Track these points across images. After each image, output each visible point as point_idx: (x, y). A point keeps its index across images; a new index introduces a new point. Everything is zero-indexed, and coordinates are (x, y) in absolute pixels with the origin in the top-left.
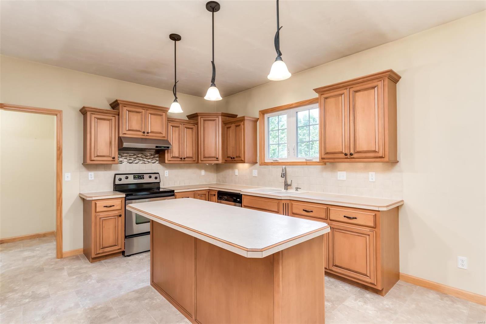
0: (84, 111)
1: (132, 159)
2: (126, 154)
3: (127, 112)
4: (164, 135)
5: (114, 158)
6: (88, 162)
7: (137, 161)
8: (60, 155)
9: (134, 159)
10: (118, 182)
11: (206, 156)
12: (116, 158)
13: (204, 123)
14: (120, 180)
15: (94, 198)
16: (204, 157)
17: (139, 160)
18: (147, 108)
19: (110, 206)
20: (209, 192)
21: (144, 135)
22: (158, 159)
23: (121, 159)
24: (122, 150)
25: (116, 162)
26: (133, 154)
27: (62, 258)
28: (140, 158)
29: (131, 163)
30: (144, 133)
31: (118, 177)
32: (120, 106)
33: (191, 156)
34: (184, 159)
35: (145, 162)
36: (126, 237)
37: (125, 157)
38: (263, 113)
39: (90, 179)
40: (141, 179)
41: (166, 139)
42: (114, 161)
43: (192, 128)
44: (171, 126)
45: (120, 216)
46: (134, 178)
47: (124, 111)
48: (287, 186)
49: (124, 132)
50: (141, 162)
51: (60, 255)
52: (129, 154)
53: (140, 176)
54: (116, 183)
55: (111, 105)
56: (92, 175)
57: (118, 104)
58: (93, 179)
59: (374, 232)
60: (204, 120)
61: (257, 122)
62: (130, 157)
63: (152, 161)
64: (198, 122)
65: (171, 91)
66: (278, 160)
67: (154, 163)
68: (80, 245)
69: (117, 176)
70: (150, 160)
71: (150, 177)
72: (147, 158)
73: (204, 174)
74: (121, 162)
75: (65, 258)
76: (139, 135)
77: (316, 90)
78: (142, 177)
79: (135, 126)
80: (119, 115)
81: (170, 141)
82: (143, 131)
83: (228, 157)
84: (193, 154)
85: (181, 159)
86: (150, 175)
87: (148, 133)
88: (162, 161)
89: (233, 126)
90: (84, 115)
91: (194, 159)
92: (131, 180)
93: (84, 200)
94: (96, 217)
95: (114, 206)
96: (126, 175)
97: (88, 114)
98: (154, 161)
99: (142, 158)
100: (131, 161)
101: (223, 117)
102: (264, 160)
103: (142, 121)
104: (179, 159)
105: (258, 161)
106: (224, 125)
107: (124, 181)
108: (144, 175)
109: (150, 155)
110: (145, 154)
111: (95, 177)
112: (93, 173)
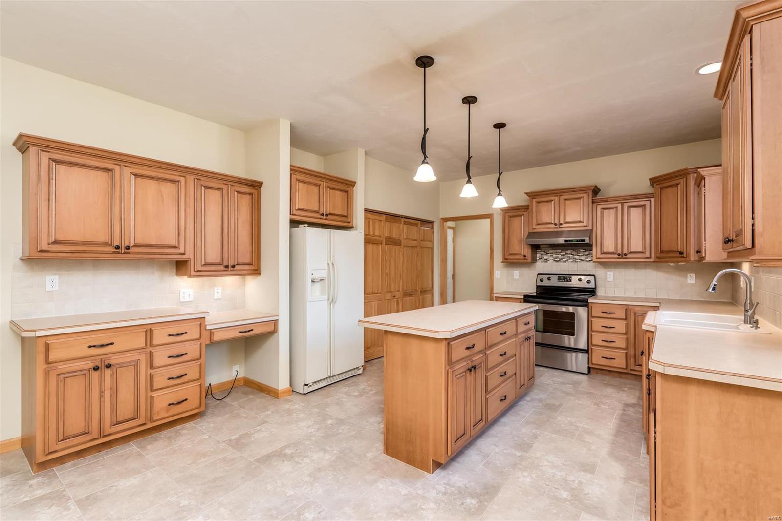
1: (560, 256)
2: (553, 251)
3: (537, 204)
4: (586, 224)
5: (525, 256)
6: (504, 260)
7: (565, 259)
8: (492, 254)
9: (562, 257)
10: (539, 283)
11: (664, 250)
12: (528, 256)
16: (662, 252)
17: (568, 258)
18: (559, 193)
21: (556, 228)
23: (546, 257)
24: (537, 247)
25: (529, 260)
26: (560, 251)
28: (569, 256)
29: (558, 261)
30: (556, 224)
31: (540, 277)
32: (530, 198)
34: (627, 255)
35: (577, 261)
37: (551, 255)
39: (515, 277)
40: (567, 281)
42: (526, 259)
43: (642, 206)
46: (558, 279)
49: (535, 226)
50: (572, 260)
52: (555, 251)
53: (566, 277)
54: (537, 284)
58: (518, 278)
60: (661, 188)
62: (556, 255)
63: (587, 259)
64: (654, 194)
67: (590, 261)
69: (538, 276)
70: (583, 258)
71: (580, 280)
72: (579, 255)
74: (546, 261)
76: (551, 228)
78: (568, 279)
79: (546, 218)
80: (529, 208)
82: (555, 222)
85: (620, 255)
86: (580, 277)
87: (561, 224)
91: (648, 256)
92: (554, 282)
96: (549, 276)
97: (504, 213)
98: (589, 259)
99: (572, 255)
100: (558, 260)
103: (553, 211)
104: (617, 256)
107: (546, 283)
108: (572, 276)
109: (584, 251)
110: (576, 251)
111: (519, 276)
112: (517, 272)
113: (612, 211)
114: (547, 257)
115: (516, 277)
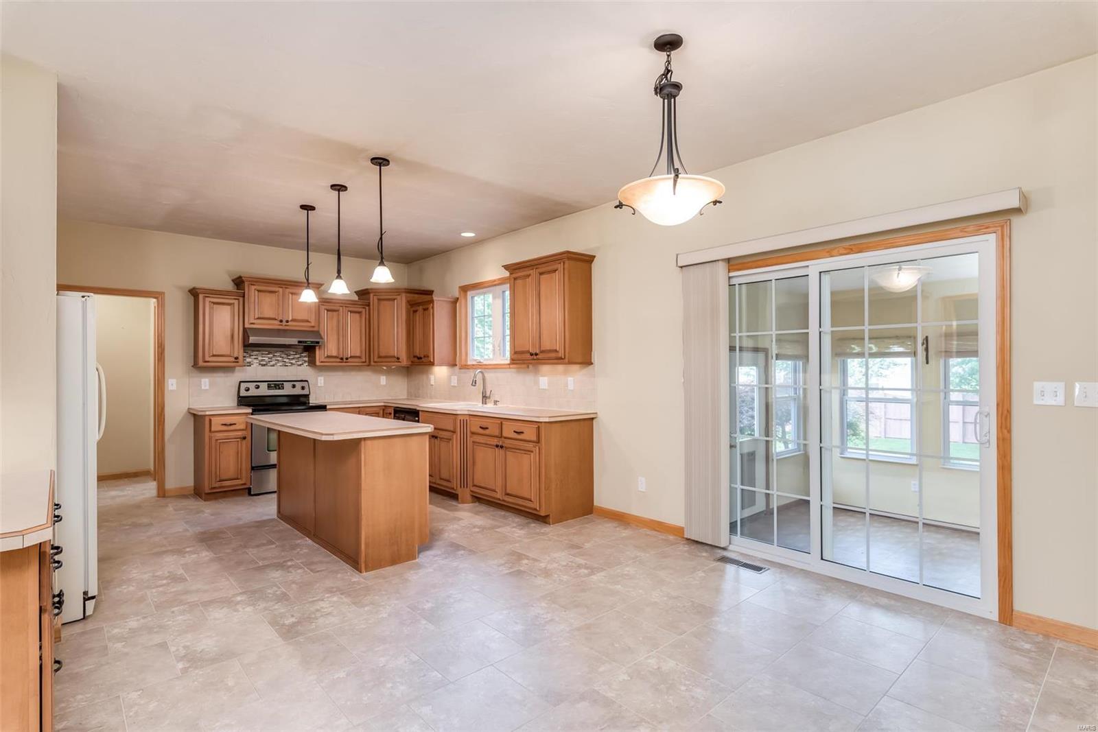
0: (194, 293)
1: (266, 359)
2: (257, 353)
3: (256, 292)
4: (313, 324)
5: (236, 358)
6: (201, 363)
7: (273, 363)
8: (161, 354)
9: (270, 360)
10: (243, 393)
11: (381, 354)
12: (241, 358)
13: (379, 305)
14: (247, 390)
15: (207, 413)
16: (379, 357)
17: (277, 361)
18: (285, 285)
19: (231, 425)
20: (384, 410)
21: (282, 325)
22: (307, 359)
23: (248, 360)
24: (248, 347)
25: (240, 363)
26: (267, 353)
27: (164, 496)
28: (278, 359)
29: (265, 366)
30: (281, 321)
31: (243, 386)
32: (246, 284)
33: (358, 354)
34: (347, 359)
35: (287, 364)
36: (253, 468)
37: (255, 357)
38: (465, 289)
39: (203, 388)
40: (279, 389)
41: (315, 329)
42: (237, 362)
43: (360, 313)
44: (325, 309)
45: (245, 438)
46: (268, 387)
47: (251, 292)
48: (485, 398)
49: (251, 321)
50: (281, 364)
51: (162, 493)
52: (261, 352)
53: (277, 385)
54: (241, 395)
55: (233, 281)
56: (205, 381)
57: (243, 282)
58: (207, 388)
59: (537, 448)
60: (379, 300)
61: (456, 303)
62: (262, 357)
63: (298, 363)
64: (369, 303)
65: (333, 254)
66: (482, 361)
67: (300, 365)
68: (189, 482)
69: (242, 384)
70: (293, 361)
71: (294, 386)
72: (289, 357)
73: (385, 383)
74: (250, 364)
75: (168, 497)
76: (275, 325)
77: (506, 267)
78: (281, 386)
79: (268, 313)
80: (244, 297)
81: (322, 334)
82: (280, 318)
83: (415, 357)
84: (361, 352)
85: (342, 359)
86: (294, 383)
87: (287, 321)
88: (312, 363)
89: (420, 308)
90: (194, 297)
91: (364, 360)
92: (264, 391)
93: (194, 415)
94: (210, 438)
95: (235, 424)
96: (256, 384)
97: (201, 296)
98: (300, 363)
99: (280, 359)
100: (264, 363)
101: (408, 295)
102: (466, 360)
103: (278, 304)
104: (339, 360)
105: (457, 363)
106: (409, 307)
107: (253, 392)
108: (284, 383)
109: (295, 354)
110: (287, 352)
111: (210, 385)
112: (207, 380)
113: (335, 313)
114: (250, 360)
115: (205, 386)
